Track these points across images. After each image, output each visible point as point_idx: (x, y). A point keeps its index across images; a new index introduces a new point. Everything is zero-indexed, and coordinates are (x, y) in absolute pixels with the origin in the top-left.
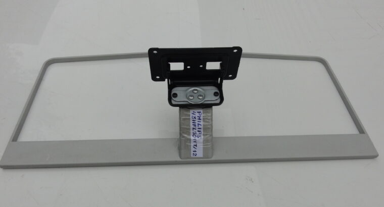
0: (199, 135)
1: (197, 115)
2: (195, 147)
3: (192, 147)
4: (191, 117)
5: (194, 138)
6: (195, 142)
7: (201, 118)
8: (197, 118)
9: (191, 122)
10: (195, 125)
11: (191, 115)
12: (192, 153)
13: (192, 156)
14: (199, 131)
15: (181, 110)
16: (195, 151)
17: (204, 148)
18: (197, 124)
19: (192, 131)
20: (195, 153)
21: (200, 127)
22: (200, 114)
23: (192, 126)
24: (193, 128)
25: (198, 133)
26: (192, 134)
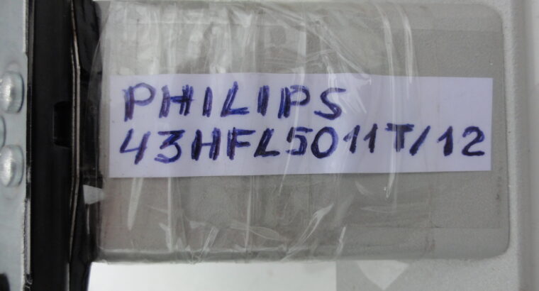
0: (315, 103)
1: (148, 121)
2: (410, 139)
3: (415, 164)
4: (167, 171)
5: (342, 147)
6: (372, 136)
7: (176, 91)
8: (174, 120)
9: (205, 167)
10: (235, 133)
11: (150, 167)
12: (457, 162)
13: (482, 164)
14: (285, 110)
15: (105, 249)
16: (448, 135)
17: (421, 71)
18: (227, 125)
19: (285, 165)
20: (459, 143)
21: (246, 98)
22: (141, 94)
23: (244, 162)
24: (261, 151)
25: (298, 116)
26: (307, 164)
